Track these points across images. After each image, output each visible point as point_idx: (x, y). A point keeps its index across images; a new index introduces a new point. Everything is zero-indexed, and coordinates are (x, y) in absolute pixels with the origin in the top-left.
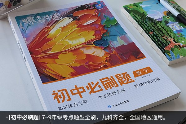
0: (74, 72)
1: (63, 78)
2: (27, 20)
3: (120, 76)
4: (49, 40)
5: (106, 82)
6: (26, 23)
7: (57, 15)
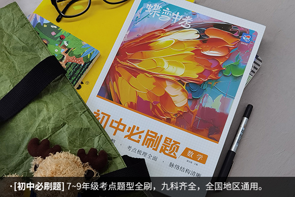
0: (134, 104)
1: (119, 103)
2: (152, 7)
3: (170, 142)
4: (149, 48)
5: (150, 138)
6: (148, 11)
7: (188, 20)
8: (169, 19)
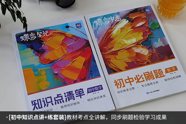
0: (127, 67)
1: (121, 71)
2: (97, 21)
3: (157, 71)
4: (112, 39)
5: (147, 76)
6: (97, 24)
7: (118, 17)
8: (109, 22)
